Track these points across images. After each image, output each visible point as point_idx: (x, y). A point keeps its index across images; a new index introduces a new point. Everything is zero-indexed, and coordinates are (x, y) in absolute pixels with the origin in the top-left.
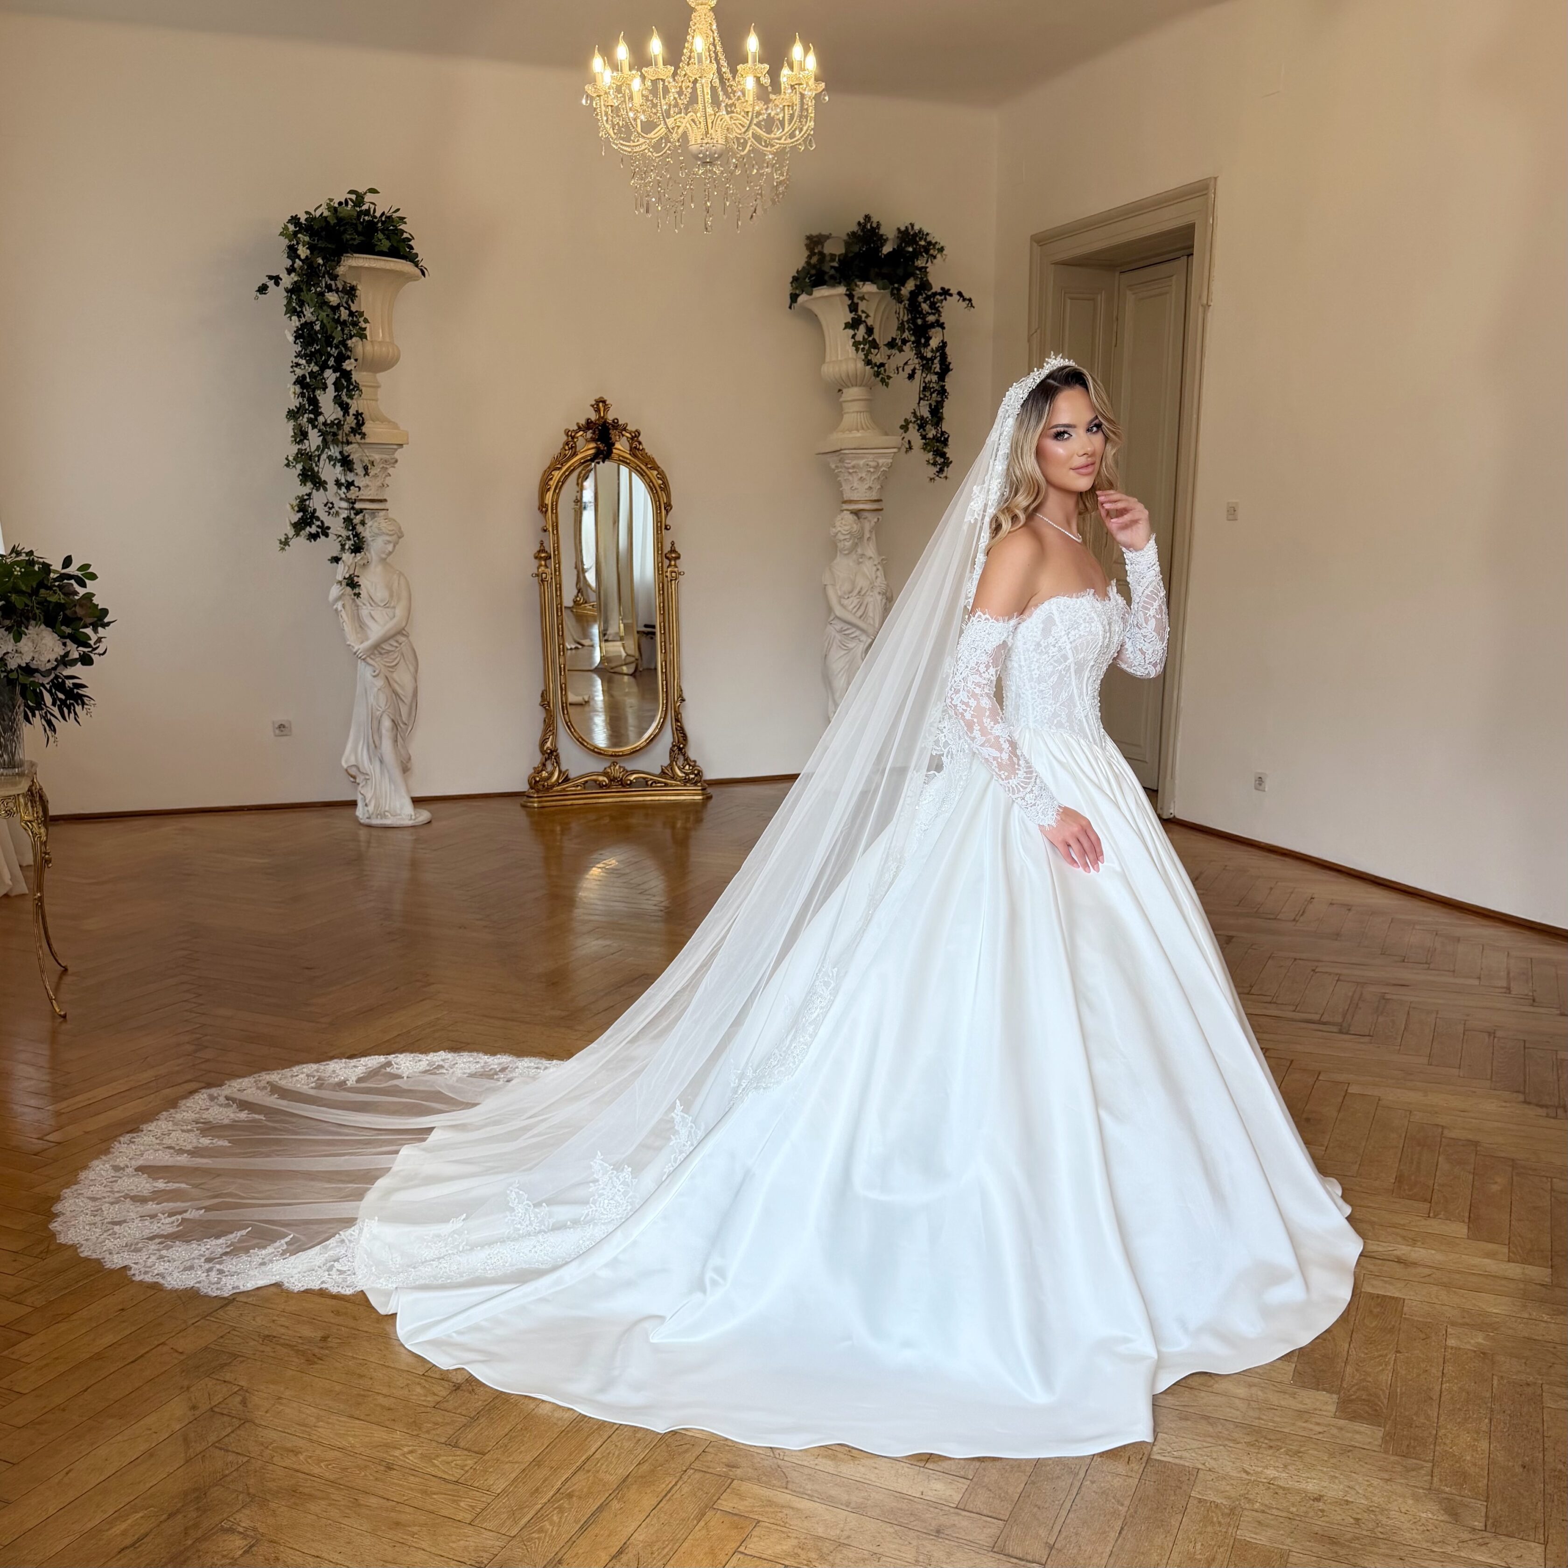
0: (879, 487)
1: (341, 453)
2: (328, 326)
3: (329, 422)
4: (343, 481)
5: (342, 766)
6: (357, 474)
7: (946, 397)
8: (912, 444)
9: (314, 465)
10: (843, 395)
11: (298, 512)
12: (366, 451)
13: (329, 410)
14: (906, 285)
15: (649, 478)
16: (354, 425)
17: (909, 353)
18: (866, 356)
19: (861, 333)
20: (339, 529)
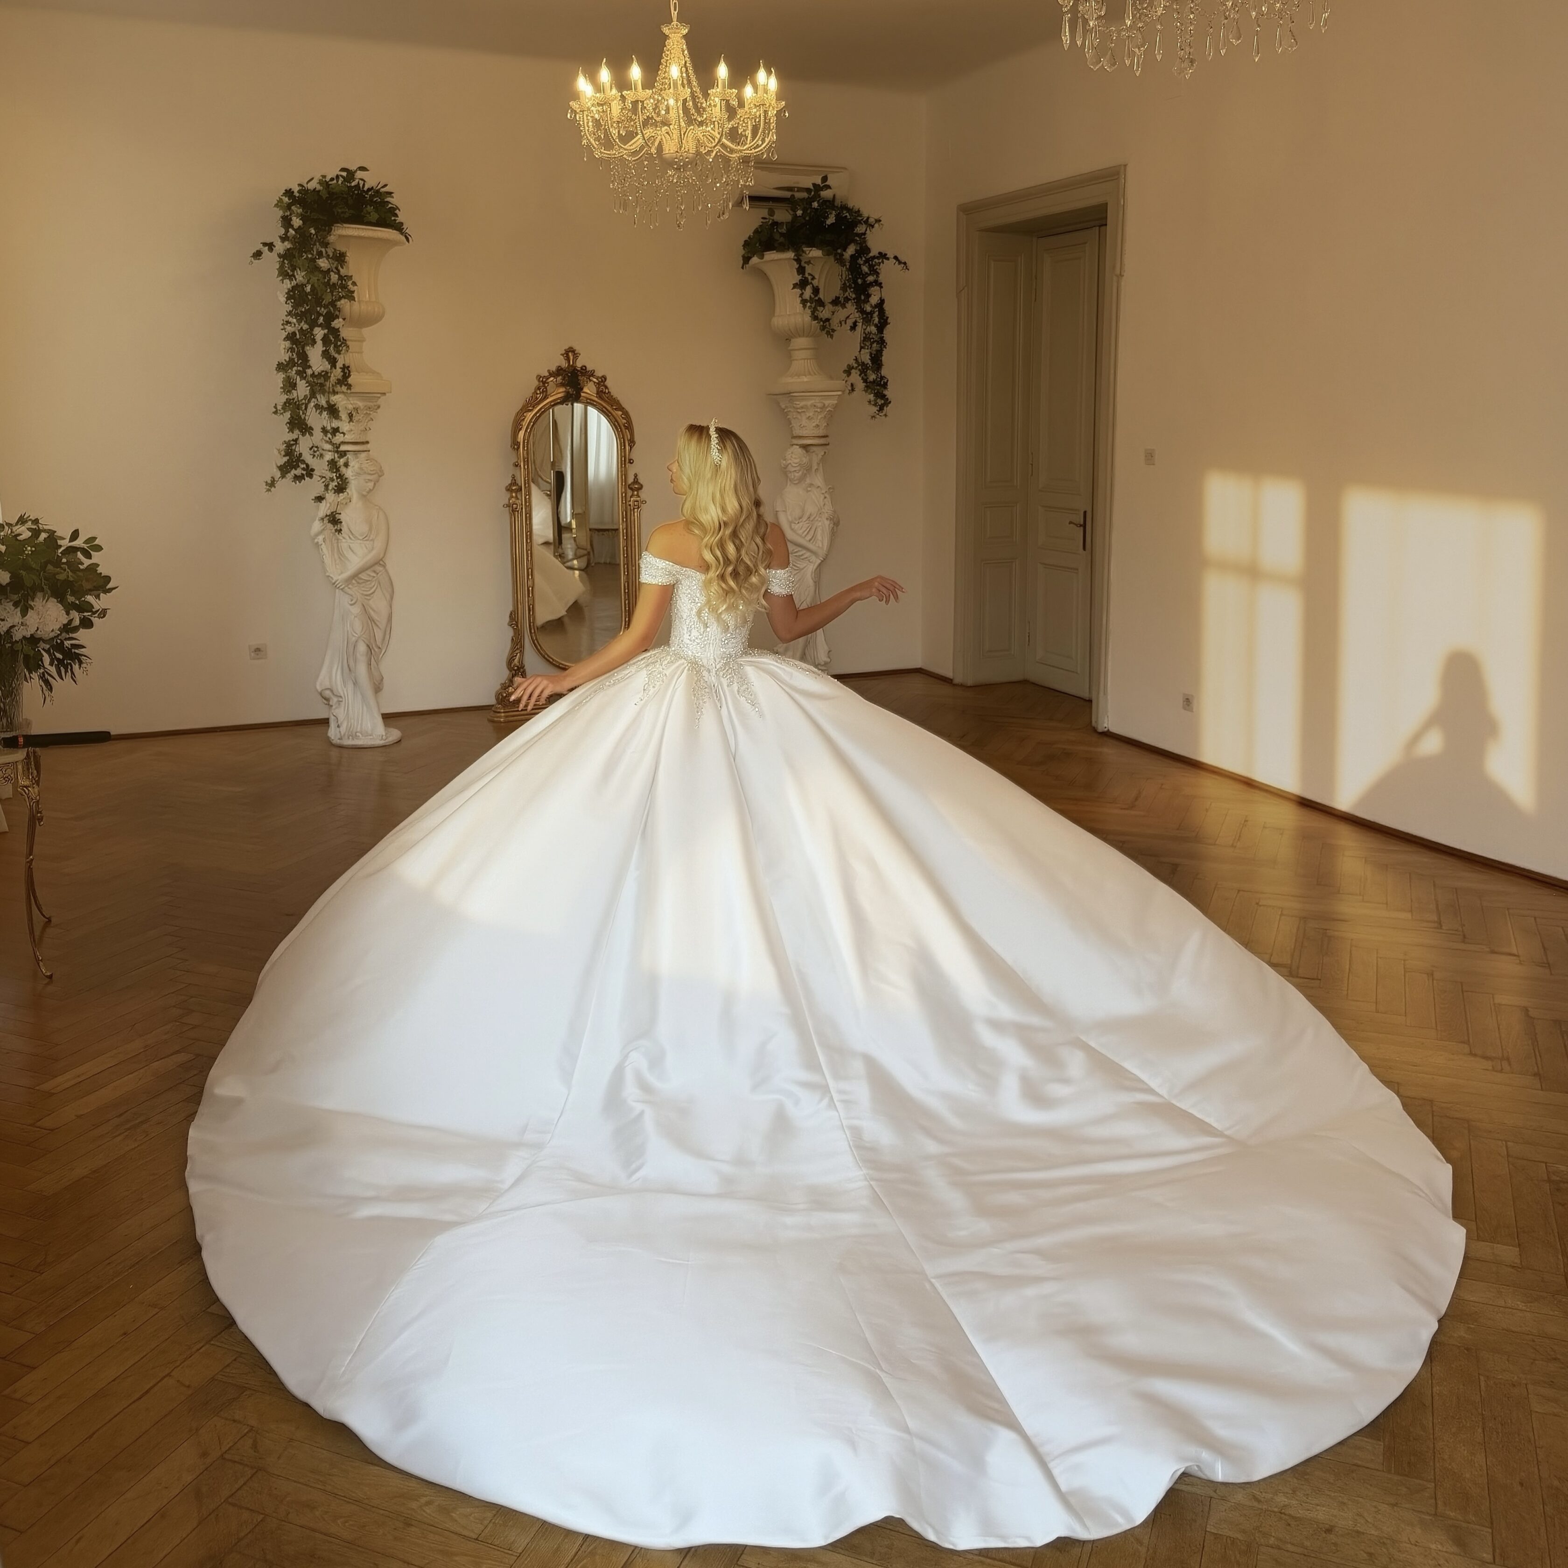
0: (825, 424)
1: (328, 402)
2: (319, 288)
3: (316, 373)
4: (329, 428)
5: (317, 690)
6: (342, 421)
7: (885, 347)
8: (855, 386)
9: (301, 413)
10: (792, 344)
11: (284, 456)
12: (351, 399)
13: (318, 364)
14: (847, 250)
15: (613, 416)
17: (851, 308)
18: (813, 313)
19: (808, 292)
20: (323, 471)
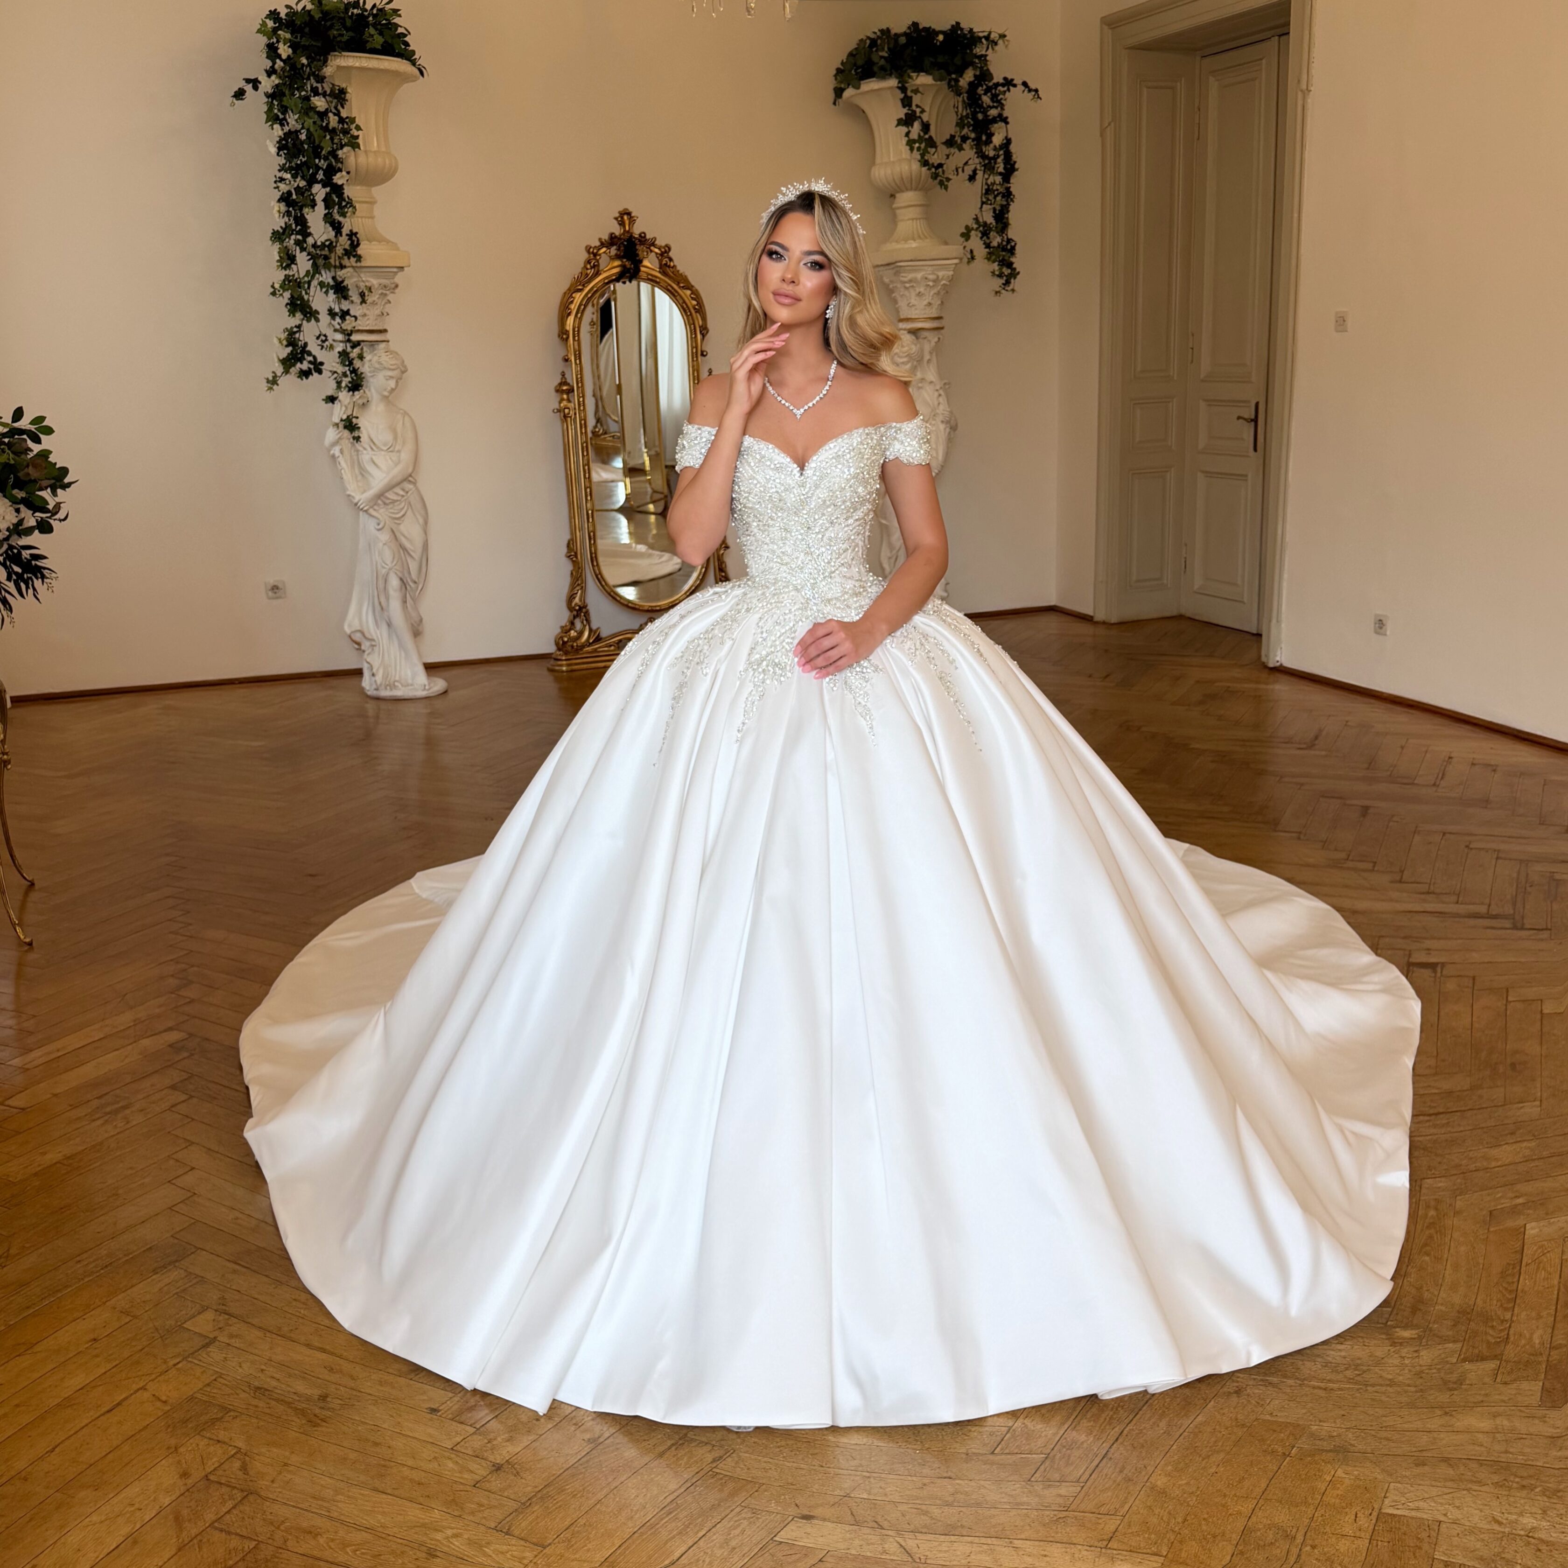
0: (939, 302)
1: (334, 278)
2: (316, 135)
3: (319, 243)
4: (337, 310)
5: (345, 632)
6: (352, 302)
7: (1012, 200)
8: (975, 253)
9: (304, 293)
10: (897, 200)
11: (287, 346)
12: (362, 275)
13: (319, 231)
14: (965, 76)
15: (681, 297)
16: (347, 247)
17: (969, 152)
18: (922, 155)
19: (916, 129)
20: (334, 364)
